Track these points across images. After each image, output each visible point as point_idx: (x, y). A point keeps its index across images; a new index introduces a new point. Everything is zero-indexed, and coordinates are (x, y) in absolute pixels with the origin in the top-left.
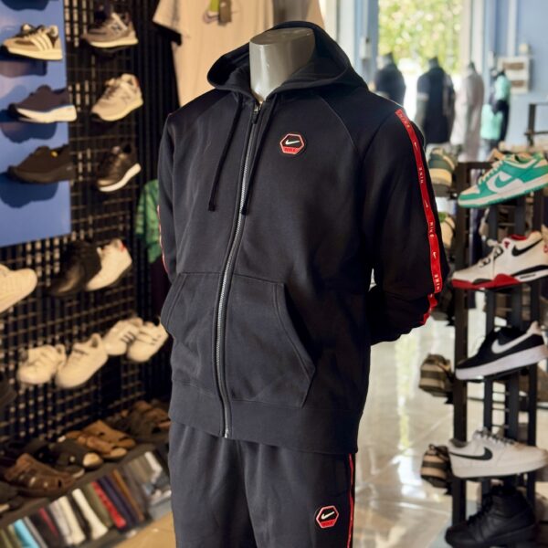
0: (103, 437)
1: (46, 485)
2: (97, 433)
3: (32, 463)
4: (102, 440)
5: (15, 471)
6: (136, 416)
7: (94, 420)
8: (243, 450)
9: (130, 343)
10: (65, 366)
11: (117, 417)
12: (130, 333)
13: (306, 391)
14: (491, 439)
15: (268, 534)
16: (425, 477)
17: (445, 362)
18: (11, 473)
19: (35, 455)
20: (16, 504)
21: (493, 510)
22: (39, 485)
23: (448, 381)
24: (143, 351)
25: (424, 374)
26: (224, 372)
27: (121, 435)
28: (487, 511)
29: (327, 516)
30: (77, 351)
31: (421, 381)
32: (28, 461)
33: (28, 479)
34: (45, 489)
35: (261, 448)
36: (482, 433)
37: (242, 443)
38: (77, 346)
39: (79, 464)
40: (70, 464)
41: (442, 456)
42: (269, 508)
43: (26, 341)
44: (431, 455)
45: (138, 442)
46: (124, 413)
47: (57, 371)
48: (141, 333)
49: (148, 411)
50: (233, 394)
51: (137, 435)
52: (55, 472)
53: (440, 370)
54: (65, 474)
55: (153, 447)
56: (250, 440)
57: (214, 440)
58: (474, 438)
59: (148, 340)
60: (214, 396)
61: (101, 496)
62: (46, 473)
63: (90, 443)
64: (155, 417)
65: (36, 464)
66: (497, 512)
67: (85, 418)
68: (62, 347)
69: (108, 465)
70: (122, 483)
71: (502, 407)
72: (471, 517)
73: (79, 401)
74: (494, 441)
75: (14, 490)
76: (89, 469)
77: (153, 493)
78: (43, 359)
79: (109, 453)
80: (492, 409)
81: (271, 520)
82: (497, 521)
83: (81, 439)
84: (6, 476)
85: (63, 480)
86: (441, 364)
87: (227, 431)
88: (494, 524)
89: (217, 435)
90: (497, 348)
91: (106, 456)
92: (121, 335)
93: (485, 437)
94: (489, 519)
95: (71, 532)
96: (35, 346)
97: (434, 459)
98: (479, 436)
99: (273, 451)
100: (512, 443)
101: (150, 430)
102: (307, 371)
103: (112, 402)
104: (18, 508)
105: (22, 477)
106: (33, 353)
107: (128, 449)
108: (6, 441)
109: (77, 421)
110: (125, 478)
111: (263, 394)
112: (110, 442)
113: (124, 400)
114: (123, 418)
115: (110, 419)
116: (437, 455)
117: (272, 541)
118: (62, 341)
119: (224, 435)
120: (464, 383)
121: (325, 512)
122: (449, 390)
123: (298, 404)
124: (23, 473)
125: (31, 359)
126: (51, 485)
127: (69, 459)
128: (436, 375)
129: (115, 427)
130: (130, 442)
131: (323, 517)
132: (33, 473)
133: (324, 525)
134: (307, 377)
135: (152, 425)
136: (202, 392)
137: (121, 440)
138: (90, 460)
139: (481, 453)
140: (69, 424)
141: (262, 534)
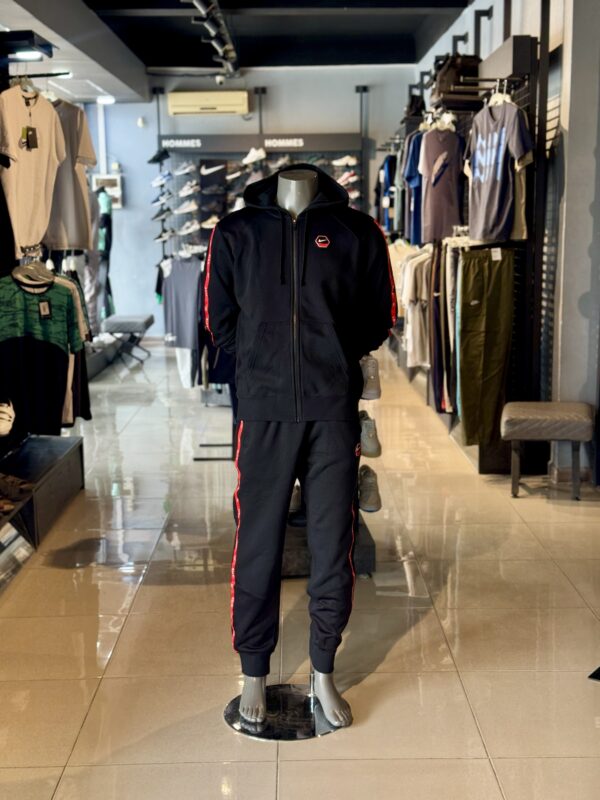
87: (298, 418)
119: (296, 420)
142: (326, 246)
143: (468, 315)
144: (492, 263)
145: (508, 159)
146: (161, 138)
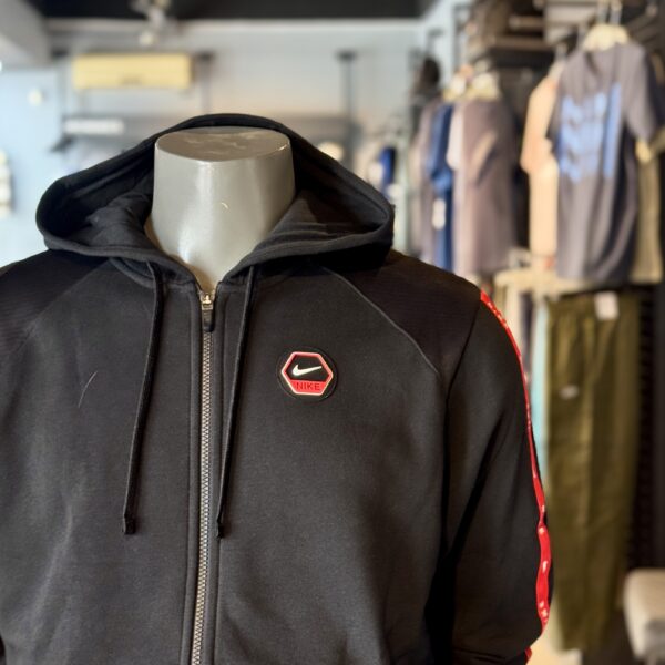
142: (319, 390)
143: (560, 414)
144: (599, 324)
145: (627, 141)
146: (65, 118)
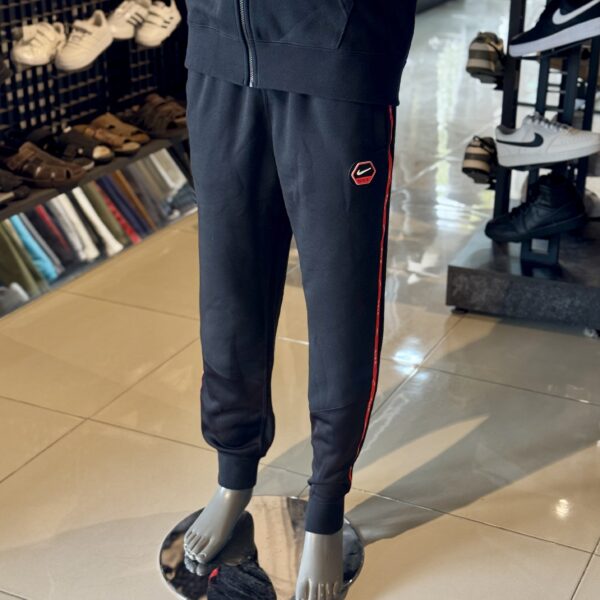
0: (113, 130)
1: (53, 175)
2: (107, 126)
3: (36, 152)
4: (112, 133)
5: (18, 160)
6: (149, 109)
7: (102, 112)
8: (271, 101)
9: (138, 26)
10: (65, 46)
11: (128, 113)
12: (137, 14)
13: (343, 29)
14: (542, 123)
15: (298, 194)
16: (466, 170)
17: (497, 41)
18: (14, 162)
19: (39, 143)
20: (22, 194)
21: (539, 200)
22: (45, 175)
23: (499, 63)
24: (154, 35)
25: (472, 54)
26: (248, 7)
27: (133, 129)
28: (533, 202)
29: (363, 172)
30: (78, 29)
31: (468, 62)
32: (31, 149)
33: (33, 169)
34: (52, 179)
35: (291, 99)
36: (533, 118)
37: (268, 93)
38: (78, 23)
39: (88, 156)
40: (78, 156)
41: (486, 147)
42: (300, 164)
43: (19, 16)
44: (475, 146)
45: (153, 137)
46: (136, 108)
47: (57, 51)
48: (151, 13)
49: (163, 104)
50: (259, 35)
51: (150, 130)
52: (62, 162)
53: (491, 49)
54: (73, 164)
55: (169, 143)
56: (278, 88)
57: (237, 91)
58: (524, 124)
59: (159, 21)
60: (237, 37)
61: (114, 213)
62: (52, 163)
63: (99, 135)
64: (170, 112)
65: (40, 153)
66: (543, 202)
67: (92, 111)
68: (61, 25)
69: (121, 160)
70: (137, 200)
71: (558, 89)
72: (514, 209)
73: (85, 91)
74: (546, 126)
75: (18, 180)
76: (100, 162)
77: (171, 213)
78: (39, 37)
79: (120, 147)
80: (547, 91)
81: (301, 179)
82: (542, 212)
83: (89, 131)
84: (9, 165)
85: (71, 172)
86: (492, 43)
87: (252, 79)
88: (539, 214)
89: (239, 84)
90: (558, 18)
91: (118, 150)
92: (128, 16)
93: (537, 121)
94: (534, 209)
95: (84, 247)
96: (30, 23)
97: (478, 151)
98: (530, 121)
99: (304, 99)
100: (565, 128)
101: (165, 125)
102: (344, 6)
103: (122, 96)
104: (25, 197)
105: (26, 167)
106: (28, 31)
107: (143, 144)
108: (5, 130)
109: (83, 114)
110: (139, 196)
111: (293, 34)
112: (121, 135)
113: (135, 94)
114: (134, 112)
115: (120, 114)
116: (482, 146)
117: (302, 200)
118: (60, 19)
119: (248, 84)
120: (517, 61)
121: (361, 168)
122: (499, 74)
123: (333, 44)
124: (27, 162)
125: (26, 37)
126: (58, 176)
127: (77, 150)
128: (486, 55)
129: (125, 120)
130: (144, 137)
131: (359, 173)
132: (38, 162)
133: (358, 181)
134: (344, 11)
135: (167, 119)
136: (222, 34)
137: (134, 134)
138: (99, 152)
139: (531, 138)
140: (74, 117)
141: (291, 193)
